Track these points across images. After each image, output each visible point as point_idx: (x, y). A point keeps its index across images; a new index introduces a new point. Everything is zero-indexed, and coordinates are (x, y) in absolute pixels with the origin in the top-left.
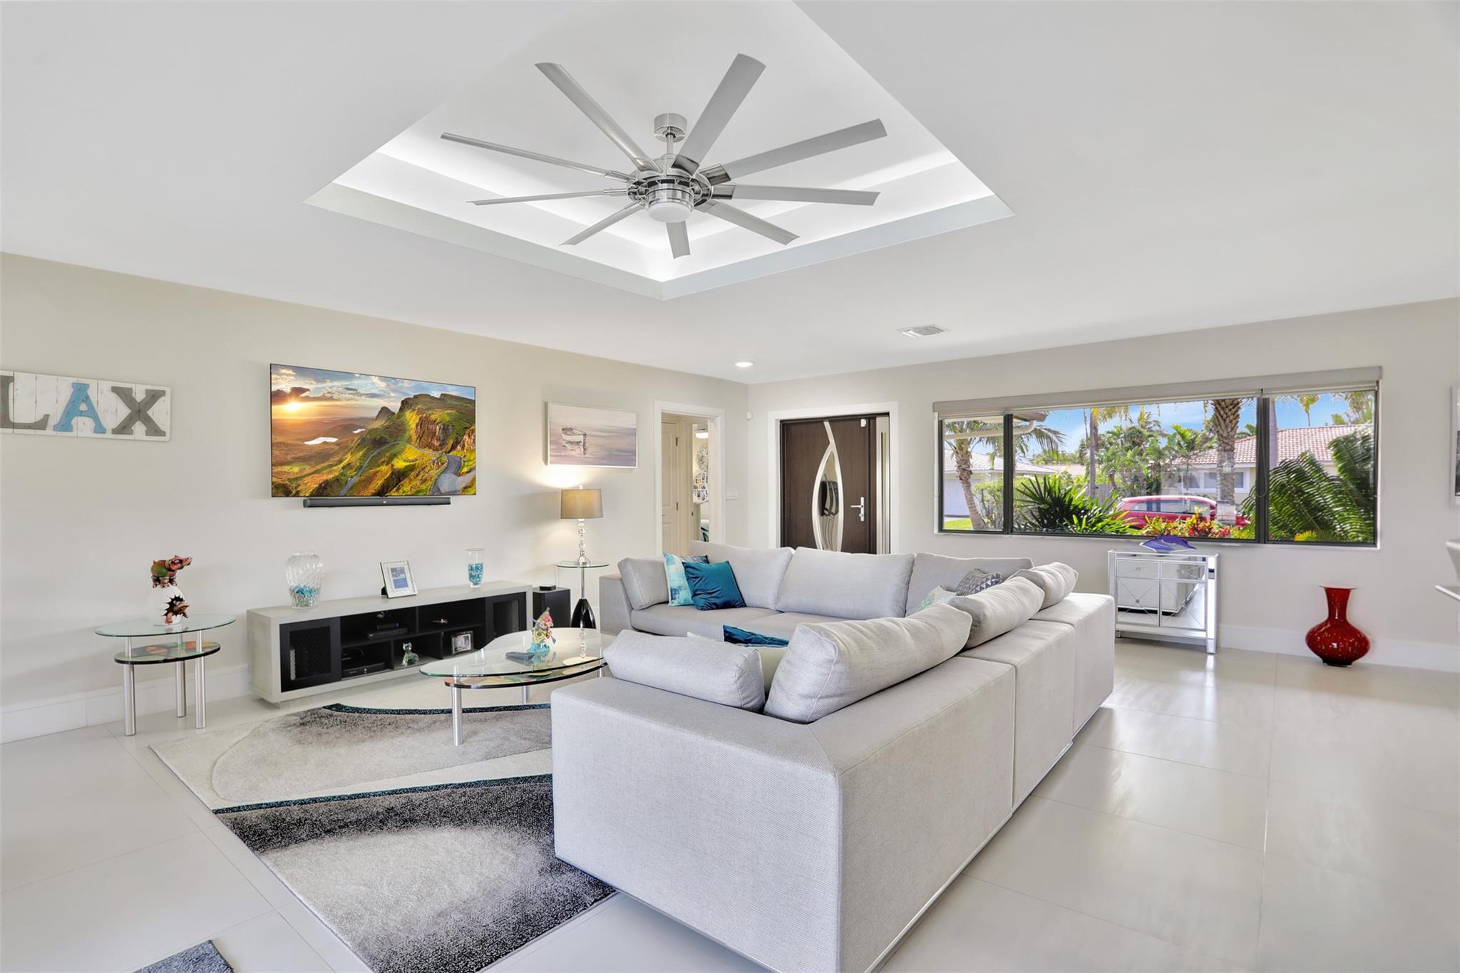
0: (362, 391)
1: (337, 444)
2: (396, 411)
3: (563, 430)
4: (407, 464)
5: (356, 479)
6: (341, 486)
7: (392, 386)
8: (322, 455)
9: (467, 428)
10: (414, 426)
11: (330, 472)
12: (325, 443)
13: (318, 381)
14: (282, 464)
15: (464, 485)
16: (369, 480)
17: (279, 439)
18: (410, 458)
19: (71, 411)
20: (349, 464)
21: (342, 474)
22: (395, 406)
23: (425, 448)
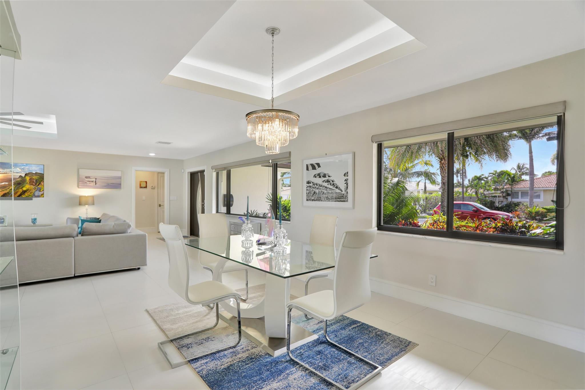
0: (14, 172)
1: (8, 184)
2: (24, 176)
3: (85, 177)
4: (26, 189)
6: (9, 195)
7: (23, 171)
8: (4, 187)
9: (42, 180)
10: (28, 180)
11: (6, 191)
12: (5, 184)
15: (41, 194)
16: (17, 193)
18: (27, 188)
20: (11, 189)
21: (9, 191)
22: (23, 175)
23: (31, 185)
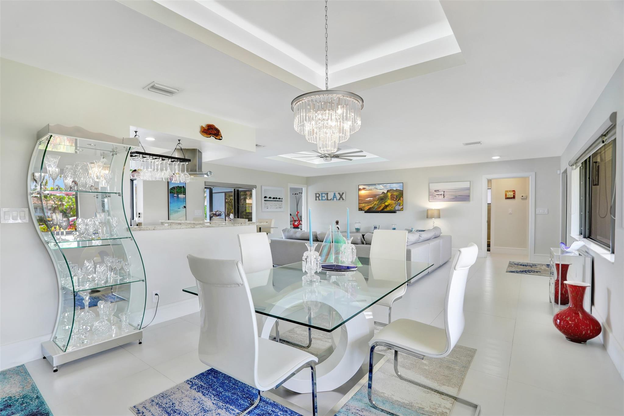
0: (378, 189)
1: (373, 199)
2: (386, 193)
3: (435, 191)
4: (388, 204)
7: (385, 188)
8: (369, 202)
9: (401, 196)
10: (390, 196)
11: (372, 205)
12: (370, 199)
13: (368, 186)
14: (361, 204)
15: (401, 208)
16: (380, 207)
17: (360, 199)
18: (389, 202)
19: (334, 197)
20: (376, 204)
21: (374, 206)
22: (386, 192)
23: (392, 200)
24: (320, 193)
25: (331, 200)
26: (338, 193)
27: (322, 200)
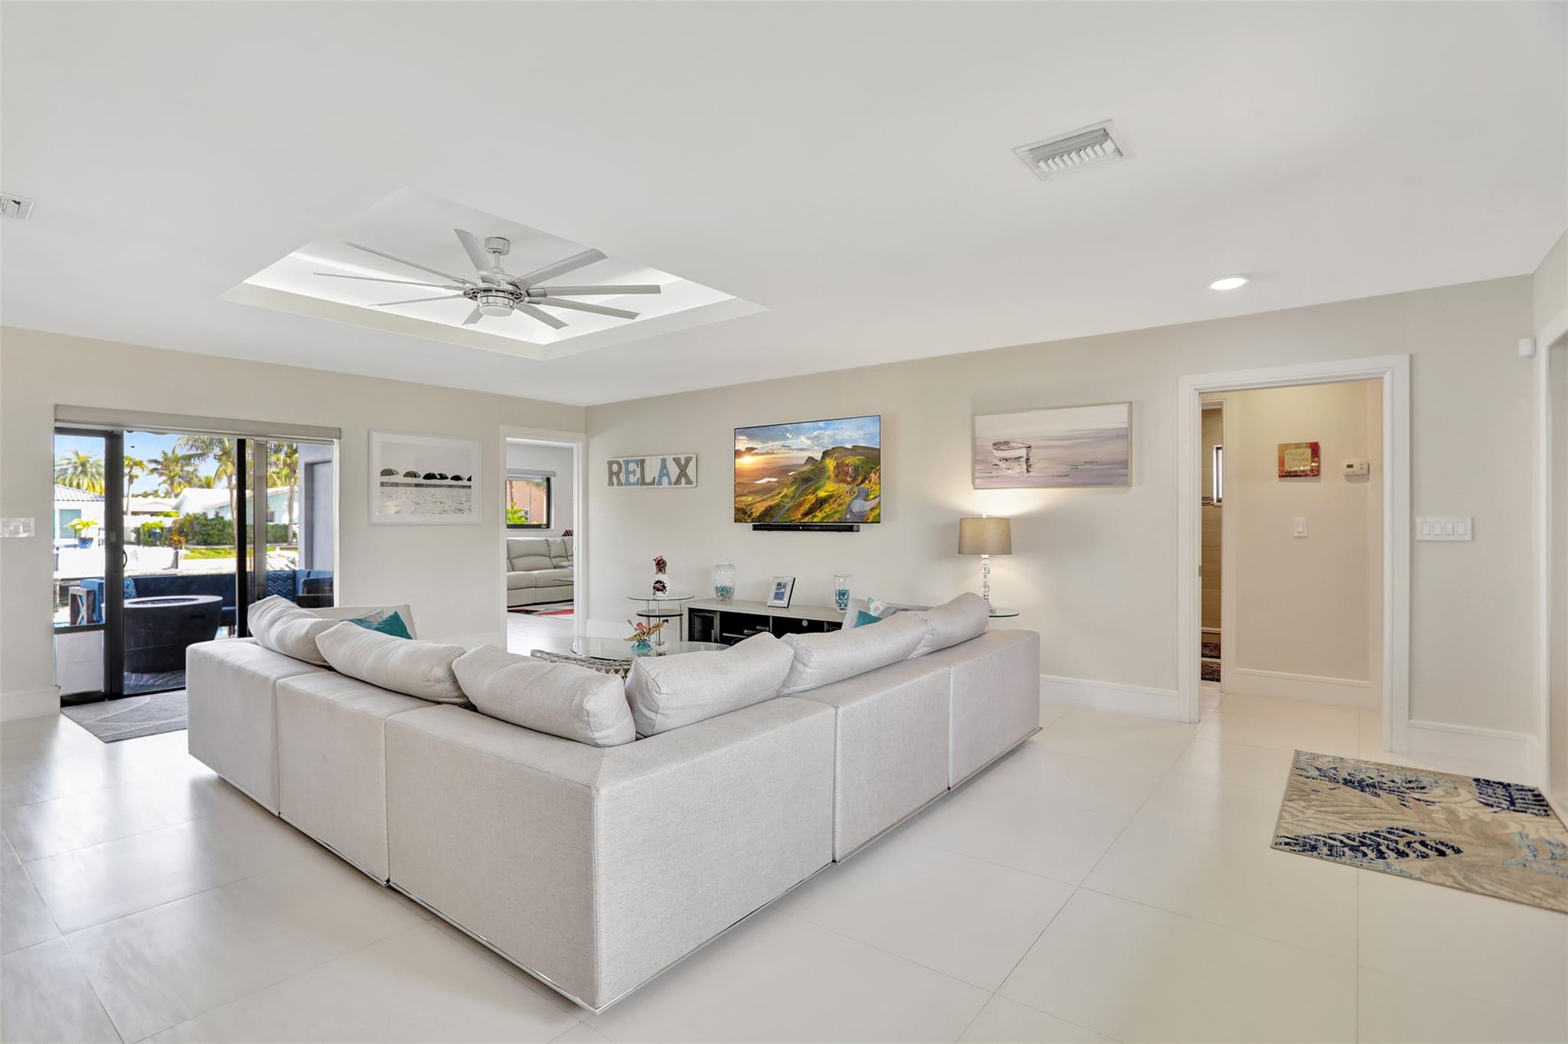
0: (794, 447)
1: (777, 482)
2: (819, 459)
4: (827, 494)
5: (791, 504)
6: (781, 509)
7: (816, 443)
8: (767, 490)
9: (872, 468)
10: (832, 468)
11: (773, 500)
12: (769, 482)
13: (763, 442)
14: (741, 496)
15: (870, 507)
16: (800, 505)
17: (738, 480)
18: (830, 490)
19: (661, 475)
20: (786, 495)
21: (781, 501)
22: (818, 456)
23: (841, 483)
24: (621, 460)
25: (653, 483)
26: (674, 459)
27: (628, 483)
